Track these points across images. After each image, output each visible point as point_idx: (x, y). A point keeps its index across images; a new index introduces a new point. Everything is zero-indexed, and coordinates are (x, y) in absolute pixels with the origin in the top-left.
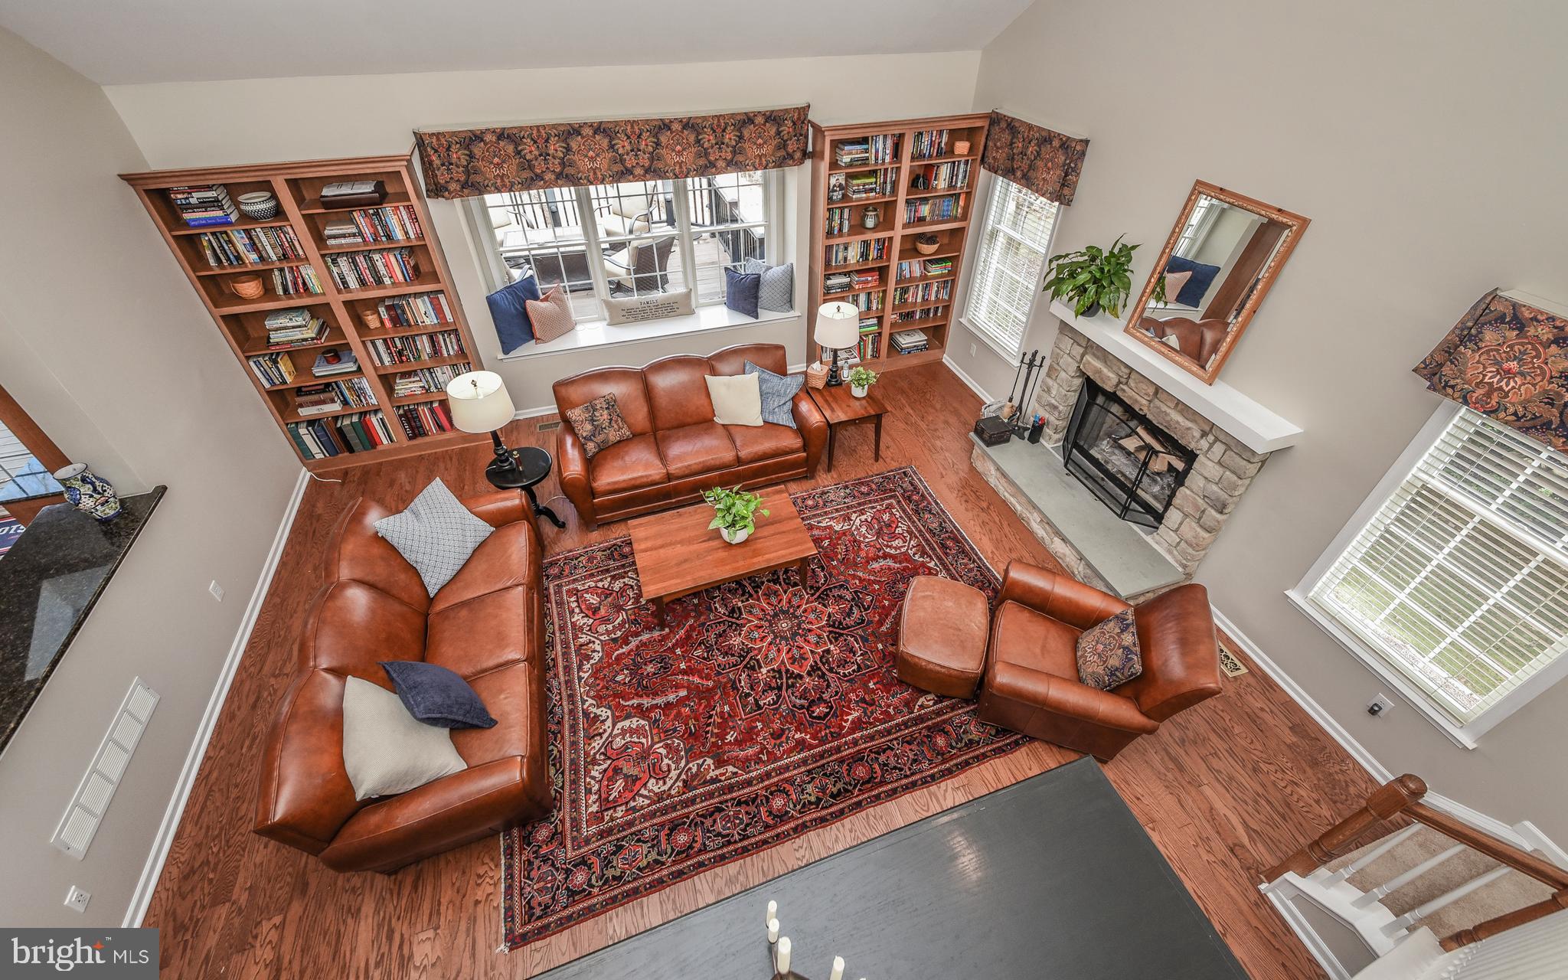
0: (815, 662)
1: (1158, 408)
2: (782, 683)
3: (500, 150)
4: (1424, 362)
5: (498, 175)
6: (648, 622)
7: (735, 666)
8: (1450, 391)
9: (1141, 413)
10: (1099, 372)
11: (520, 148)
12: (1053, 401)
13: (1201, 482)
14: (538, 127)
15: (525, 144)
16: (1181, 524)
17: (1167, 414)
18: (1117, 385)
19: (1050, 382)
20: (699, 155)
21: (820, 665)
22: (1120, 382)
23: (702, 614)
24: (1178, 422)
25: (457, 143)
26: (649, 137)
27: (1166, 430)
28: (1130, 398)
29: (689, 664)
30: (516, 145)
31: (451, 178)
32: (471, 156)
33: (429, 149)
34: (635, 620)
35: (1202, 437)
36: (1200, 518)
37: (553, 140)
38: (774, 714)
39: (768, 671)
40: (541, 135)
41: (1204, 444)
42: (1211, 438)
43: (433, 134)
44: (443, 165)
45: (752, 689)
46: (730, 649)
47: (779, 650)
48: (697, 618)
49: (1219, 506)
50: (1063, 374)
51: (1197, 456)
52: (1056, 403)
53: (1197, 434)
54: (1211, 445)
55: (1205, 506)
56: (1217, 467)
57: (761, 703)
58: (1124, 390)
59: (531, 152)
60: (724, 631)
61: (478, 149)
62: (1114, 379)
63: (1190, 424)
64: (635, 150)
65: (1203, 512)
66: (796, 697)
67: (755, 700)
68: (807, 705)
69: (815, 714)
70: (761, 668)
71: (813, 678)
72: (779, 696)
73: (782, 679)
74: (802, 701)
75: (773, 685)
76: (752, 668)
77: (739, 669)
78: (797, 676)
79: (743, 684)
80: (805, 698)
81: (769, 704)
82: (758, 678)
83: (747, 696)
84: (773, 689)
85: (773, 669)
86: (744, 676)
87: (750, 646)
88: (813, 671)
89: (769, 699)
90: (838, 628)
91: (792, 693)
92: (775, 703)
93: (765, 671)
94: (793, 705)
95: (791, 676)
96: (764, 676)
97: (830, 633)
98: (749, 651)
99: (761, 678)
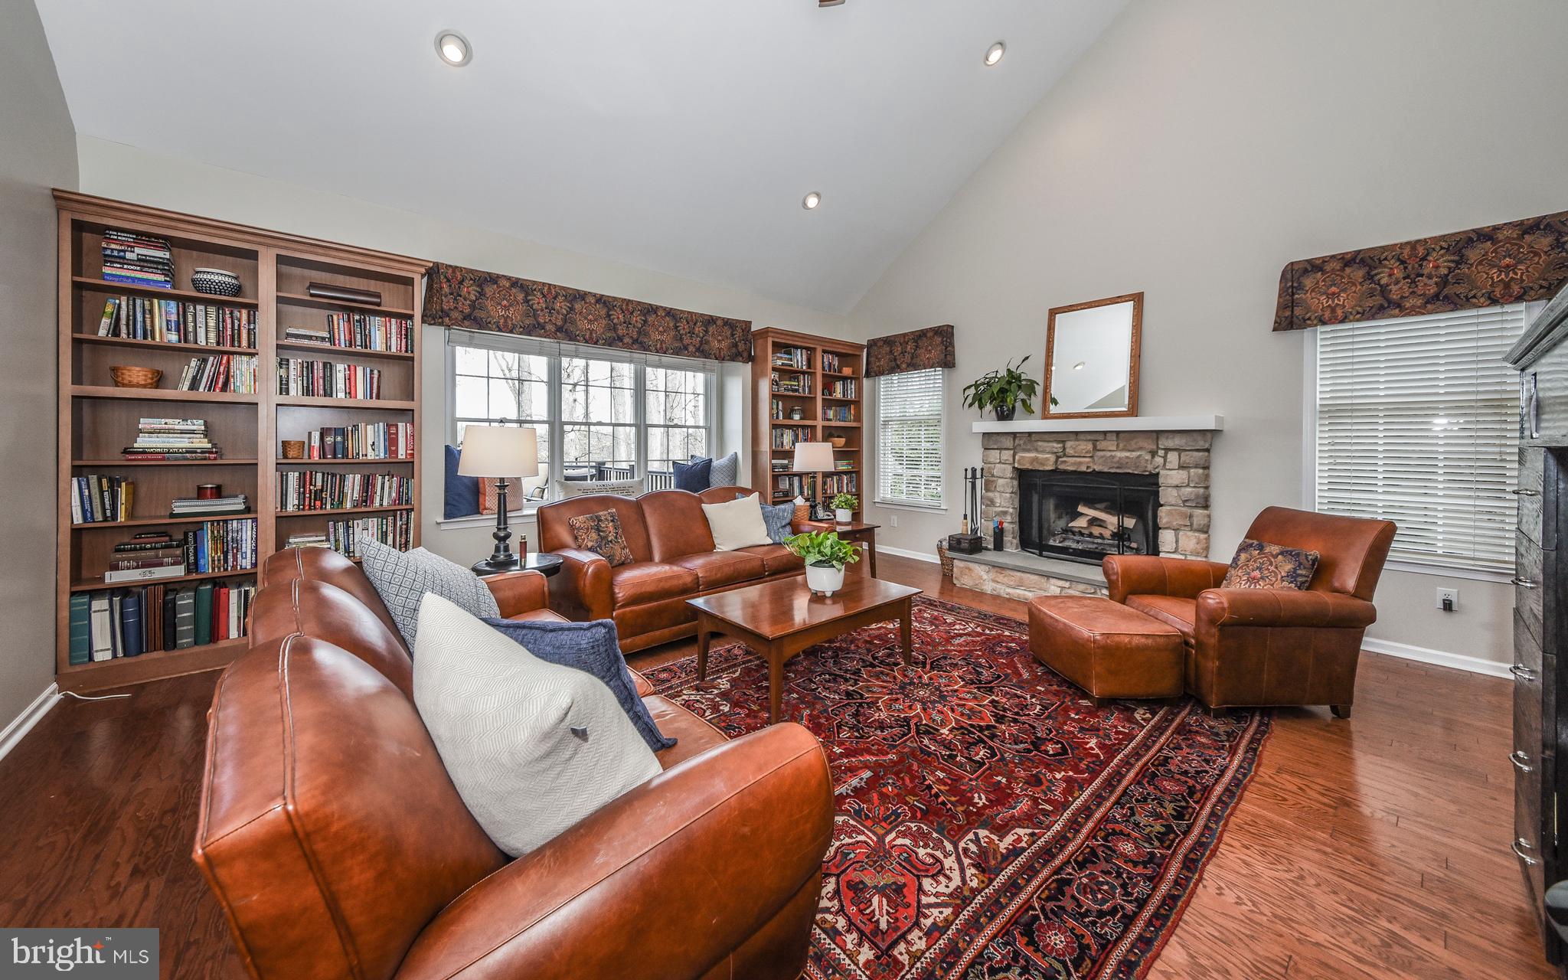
0: (992, 712)
1: (1102, 457)
2: (978, 736)
3: (510, 295)
4: (1276, 322)
5: (503, 315)
7: (904, 735)
8: (1309, 322)
9: (1089, 471)
10: (1036, 459)
11: (529, 298)
12: (1001, 509)
13: (1174, 492)
14: (550, 285)
15: (535, 295)
16: (1177, 542)
17: (1113, 457)
18: (1056, 461)
19: (990, 494)
20: (675, 337)
21: (1001, 713)
22: (1058, 457)
23: (814, 704)
24: (1127, 457)
25: (471, 279)
26: (639, 315)
27: (1118, 471)
28: (1074, 464)
29: (844, 747)
30: (527, 294)
31: (456, 307)
32: (482, 294)
33: (442, 277)
35: (1153, 457)
36: (1191, 525)
37: (561, 298)
38: (1006, 765)
39: (951, 731)
40: (551, 292)
41: (1159, 460)
42: (1161, 453)
43: (451, 266)
44: (451, 294)
45: (952, 750)
46: (882, 723)
47: (940, 712)
48: (811, 705)
49: (1202, 501)
50: (1001, 481)
51: (1158, 474)
52: (1004, 509)
53: (1148, 457)
54: (1165, 457)
55: (1189, 511)
56: (1180, 471)
57: (977, 758)
58: (1065, 462)
59: (538, 303)
60: (857, 711)
61: (489, 290)
62: (1052, 458)
63: (1135, 454)
64: (628, 323)
65: (1191, 516)
66: (1011, 744)
67: (966, 758)
68: (1032, 748)
69: (1051, 752)
70: (938, 730)
71: (1007, 724)
72: (990, 748)
73: (974, 734)
74: (1022, 746)
75: (971, 741)
76: (927, 733)
77: (913, 736)
78: (988, 727)
79: (933, 748)
80: (1021, 742)
81: (987, 758)
82: (946, 739)
83: (952, 757)
84: (975, 744)
85: (953, 728)
86: (926, 741)
87: (902, 716)
88: (1000, 719)
89: (981, 753)
90: (981, 683)
91: (1003, 742)
92: (993, 755)
93: (945, 731)
94: (1017, 751)
95: (981, 729)
96: (951, 736)
97: (979, 689)
98: (907, 720)
99: (949, 738)
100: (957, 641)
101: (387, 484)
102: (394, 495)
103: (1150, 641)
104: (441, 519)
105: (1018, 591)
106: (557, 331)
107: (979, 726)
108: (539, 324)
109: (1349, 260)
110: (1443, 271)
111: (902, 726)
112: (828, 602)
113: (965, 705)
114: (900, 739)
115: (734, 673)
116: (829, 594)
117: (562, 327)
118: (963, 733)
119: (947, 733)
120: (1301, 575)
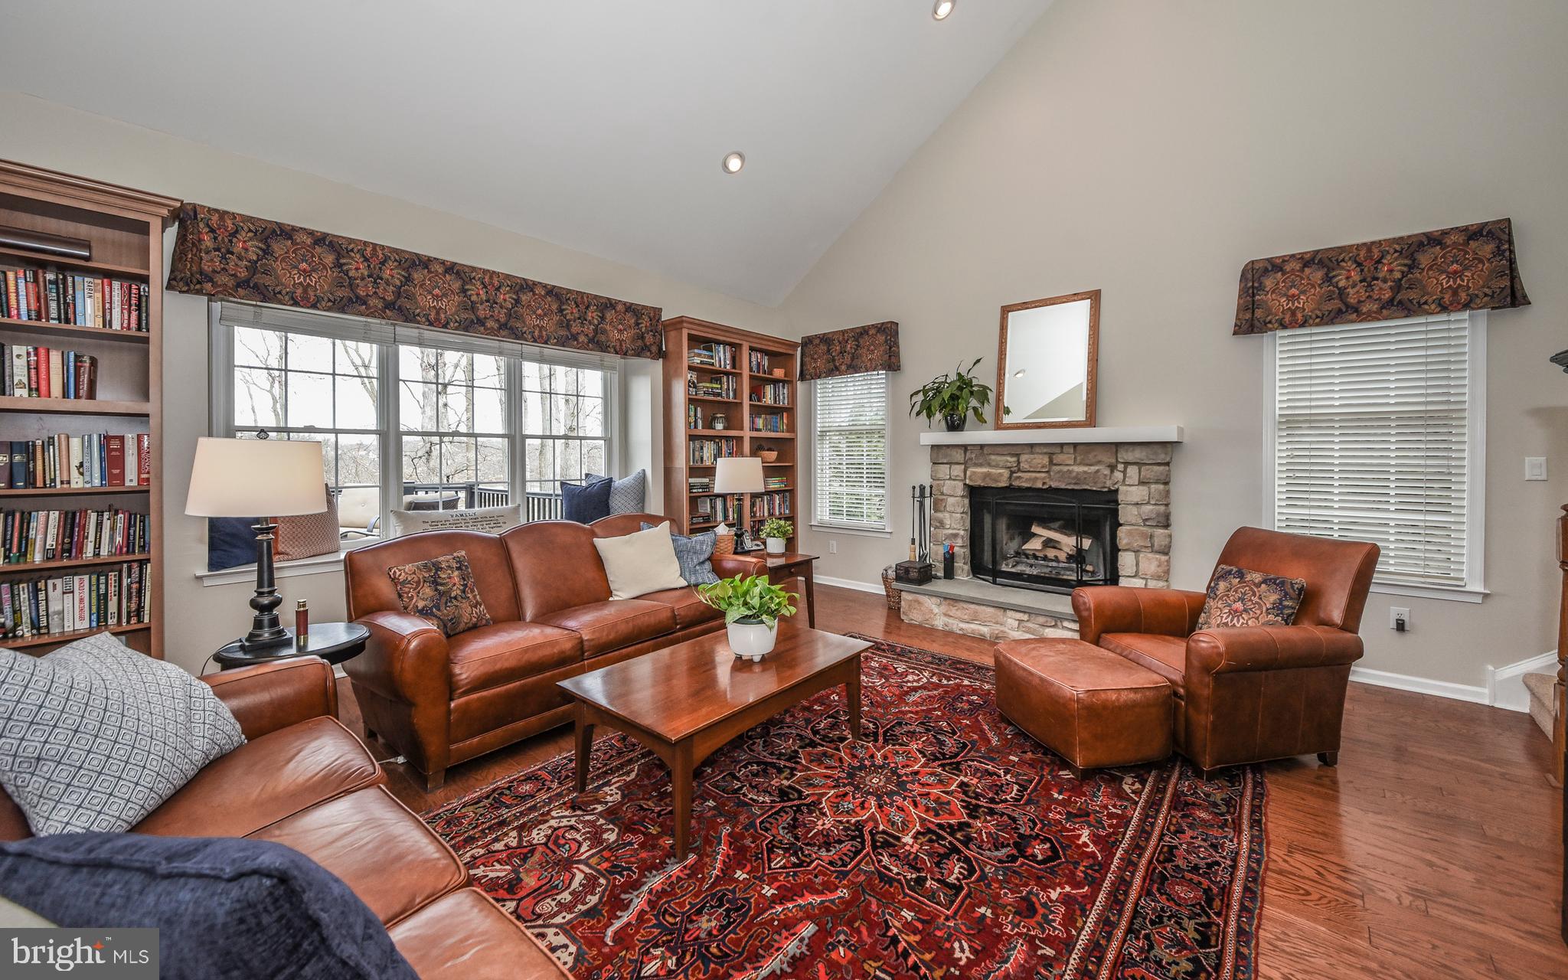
0: (963, 801)
1: (1059, 472)
2: (950, 843)
3: (313, 256)
4: (1236, 325)
5: (301, 283)
6: (644, 860)
7: (857, 853)
8: (1270, 326)
9: (1045, 487)
10: (987, 475)
11: (342, 261)
12: (950, 531)
13: (1134, 510)
14: (375, 245)
15: (352, 258)
16: (1137, 564)
17: (1070, 472)
18: (1010, 478)
19: (940, 515)
20: (560, 324)
21: (974, 801)
22: (1012, 473)
23: (736, 815)
24: (1085, 472)
25: (250, 230)
26: (508, 292)
27: (1076, 487)
28: (1027, 480)
29: (776, 884)
30: (339, 256)
31: (223, 269)
32: (267, 252)
33: (201, 225)
34: (614, 866)
35: (1112, 472)
36: (1152, 546)
37: (391, 264)
38: (989, 886)
39: (915, 838)
40: (376, 256)
41: (1118, 475)
42: (1121, 467)
43: (216, 211)
44: (217, 249)
45: (919, 870)
46: (828, 835)
47: (900, 809)
48: (732, 818)
49: (1162, 520)
50: (951, 500)
51: (1117, 491)
52: (954, 532)
53: (1107, 472)
54: (1124, 472)
55: (1149, 530)
56: (1141, 488)
57: (952, 880)
58: (1019, 477)
59: (357, 269)
60: (795, 819)
61: (279, 247)
62: (1006, 473)
63: (1093, 469)
64: (492, 302)
65: (1151, 536)
66: (989, 850)
67: (938, 881)
68: (1015, 852)
69: (1040, 857)
70: (898, 839)
71: (983, 818)
72: (967, 860)
73: (944, 839)
74: (1004, 851)
75: (942, 851)
76: (886, 844)
77: (868, 854)
78: (962, 826)
79: (895, 870)
80: (1003, 846)
81: (965, 878)
82: (910, 853)
83: (920, 881)
84: (946, 856)
85: (918, 833)
86: (886, 860)
87: (853, 820)
88: (973, 811)
89: (956, 870)
90: (945, 759)
91: (980, 847)
92: (971, 871)
93: (908, 839)
94: (1000, 861)
95: (952, 830)
96: (916, 846)
97: (943, 766)
98: (859, 826)
99: (914, 850)
100: (911, 699)
101: (107, 524)
102: (119, 539)
103: (1138, 696)
104: (203, 571)
105: (972, 626)
106: (386, 307)
107: (950, 826)
108: (357, 297)
109: (1309, 261)
110: (1398, 275)
111: (853, 838)
112: (757, 669)
113: (928, 794)
114: (852, 859)
115: (628, 773)
116: (757, 659)
117: (394, 303)
118: (931, 841)
119: (911, 841)
120: (1288, 607)
